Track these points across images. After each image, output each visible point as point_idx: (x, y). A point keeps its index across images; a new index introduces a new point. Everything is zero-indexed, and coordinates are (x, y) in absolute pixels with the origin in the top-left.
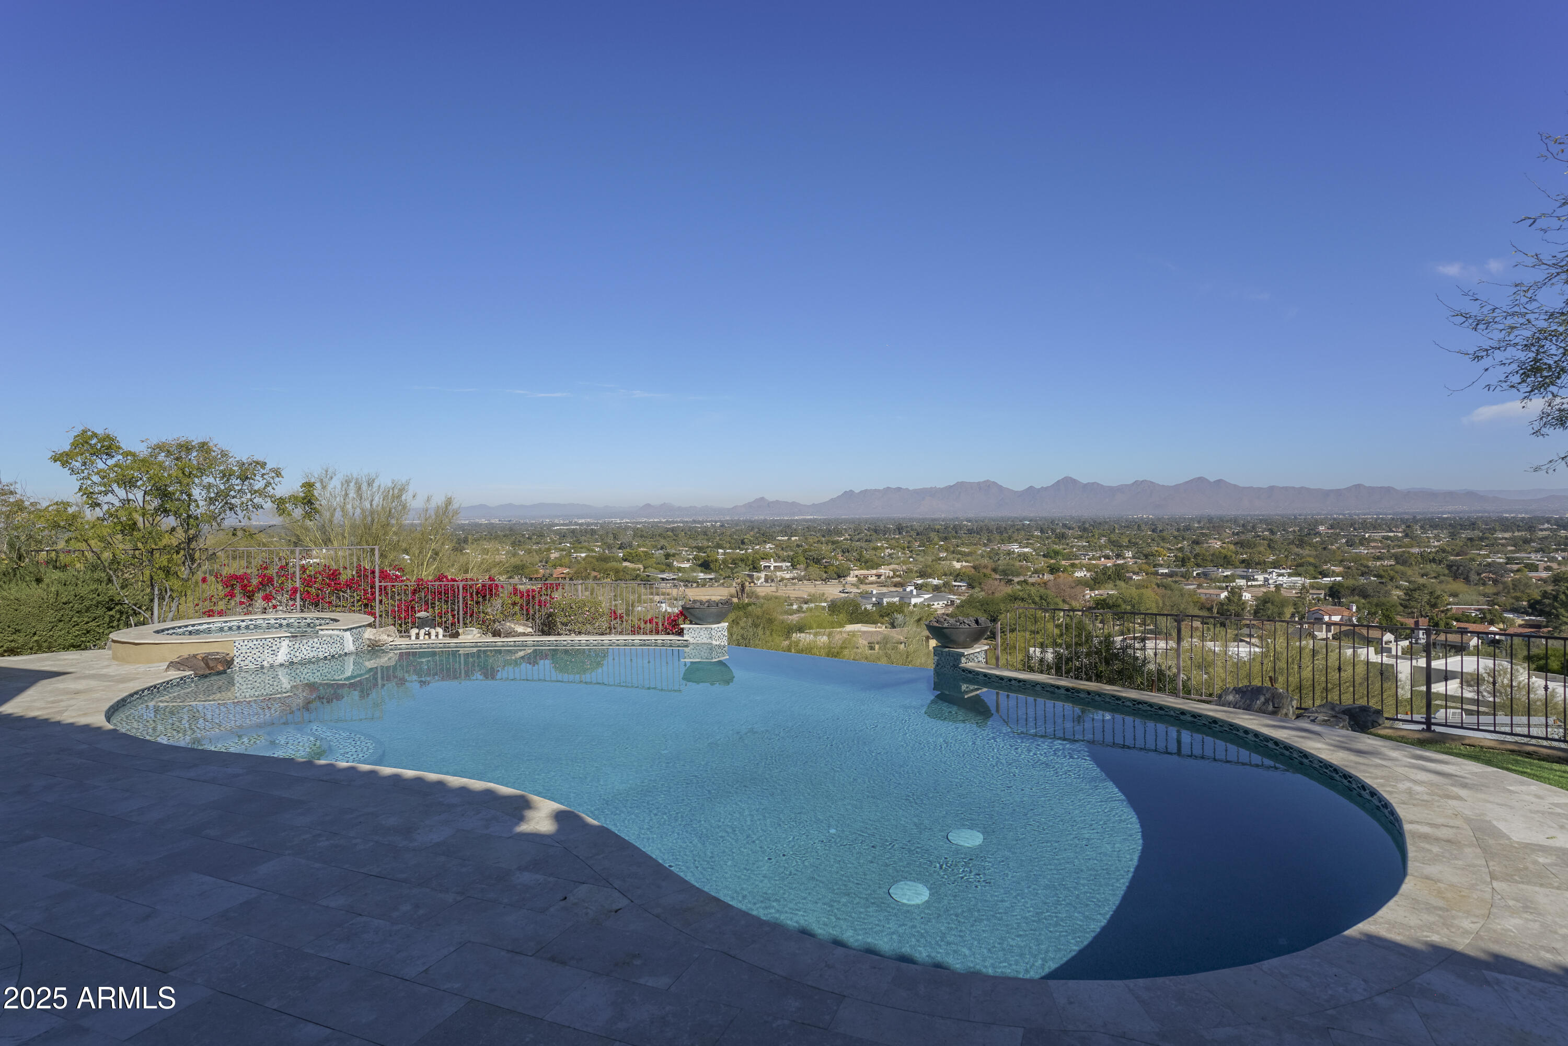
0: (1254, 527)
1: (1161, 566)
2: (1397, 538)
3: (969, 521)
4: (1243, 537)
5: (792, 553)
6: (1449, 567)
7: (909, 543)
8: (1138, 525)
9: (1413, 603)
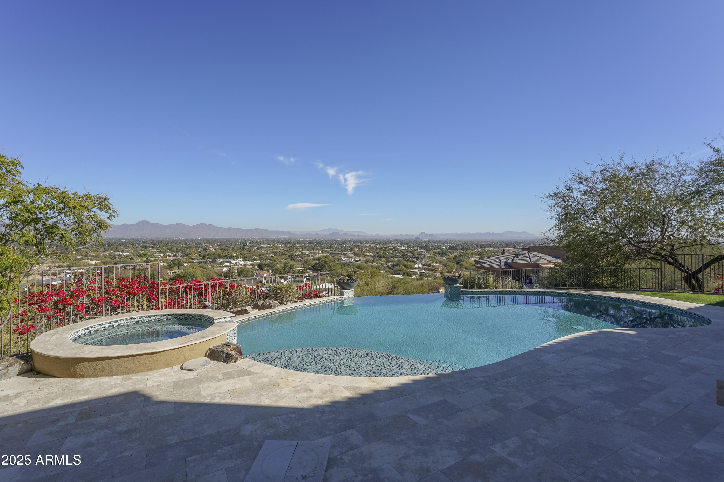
0: (224, 243)
1: (195, 259)
2: (271, 247)
4: (222, 247)
6: (289, 256)
8: (178, 242)
9: (286, 268)
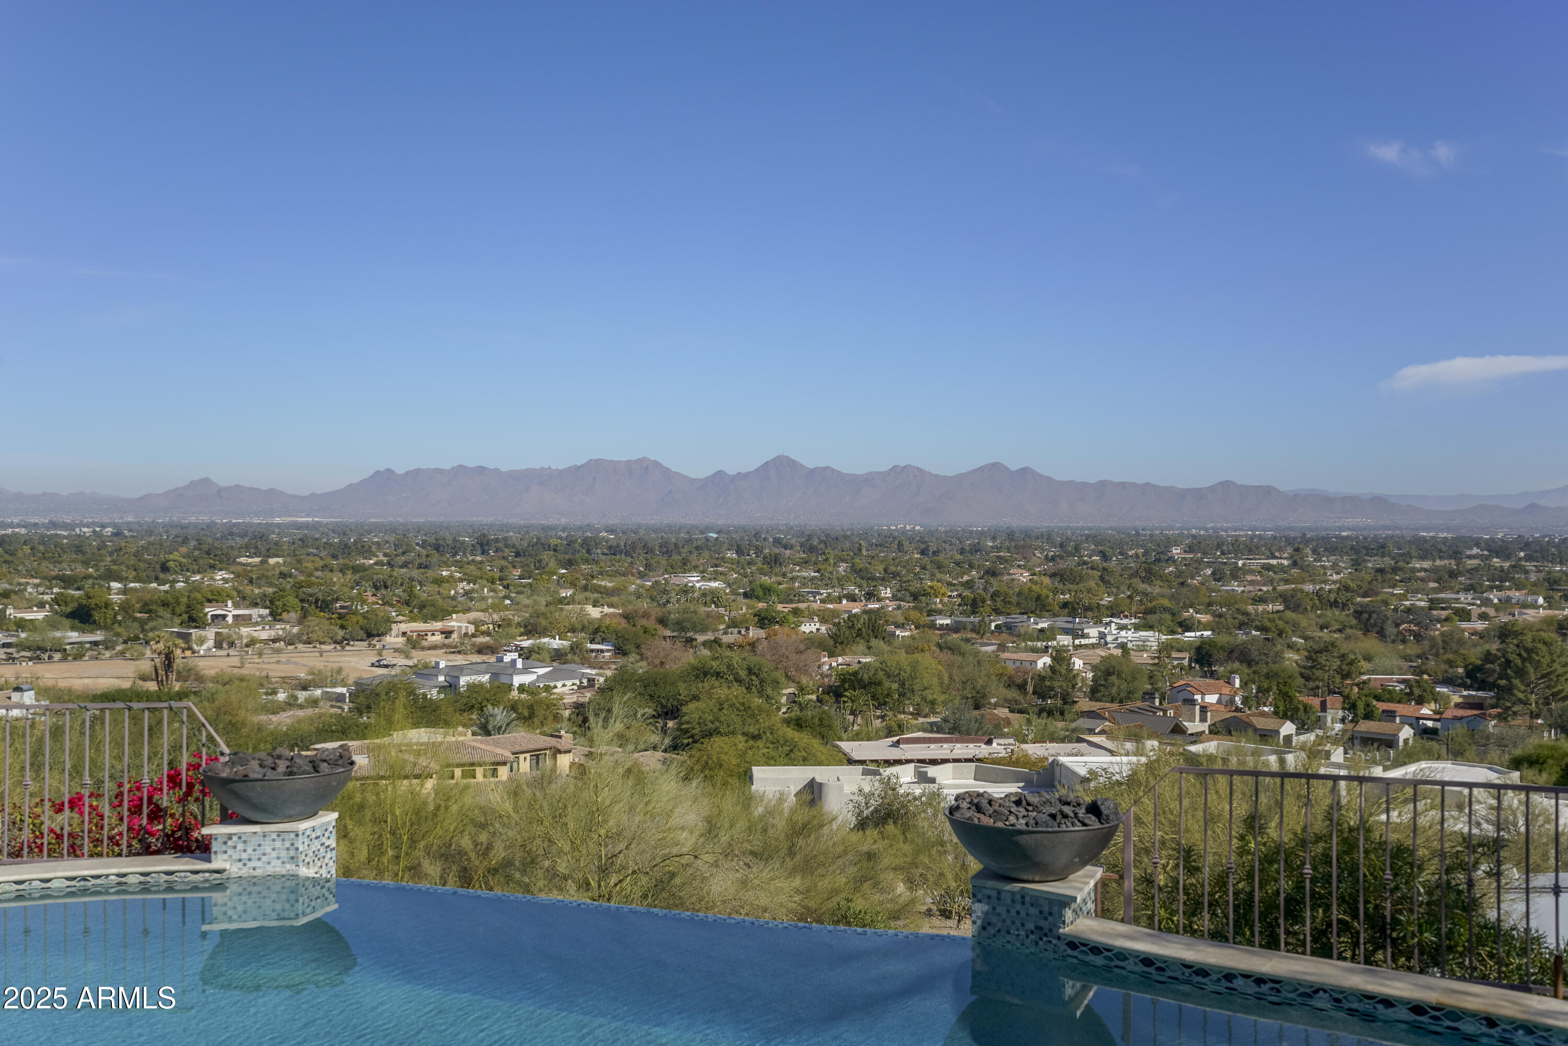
0: (1077, 549)
1: (940, 612)
2: (1281, 569)
3: (612, 531)
4: (1062, 565)
5: (271, 590)
6: (1358, 614)
7: (501, 570)
8: (897, 542)
9: (1318, 673)
